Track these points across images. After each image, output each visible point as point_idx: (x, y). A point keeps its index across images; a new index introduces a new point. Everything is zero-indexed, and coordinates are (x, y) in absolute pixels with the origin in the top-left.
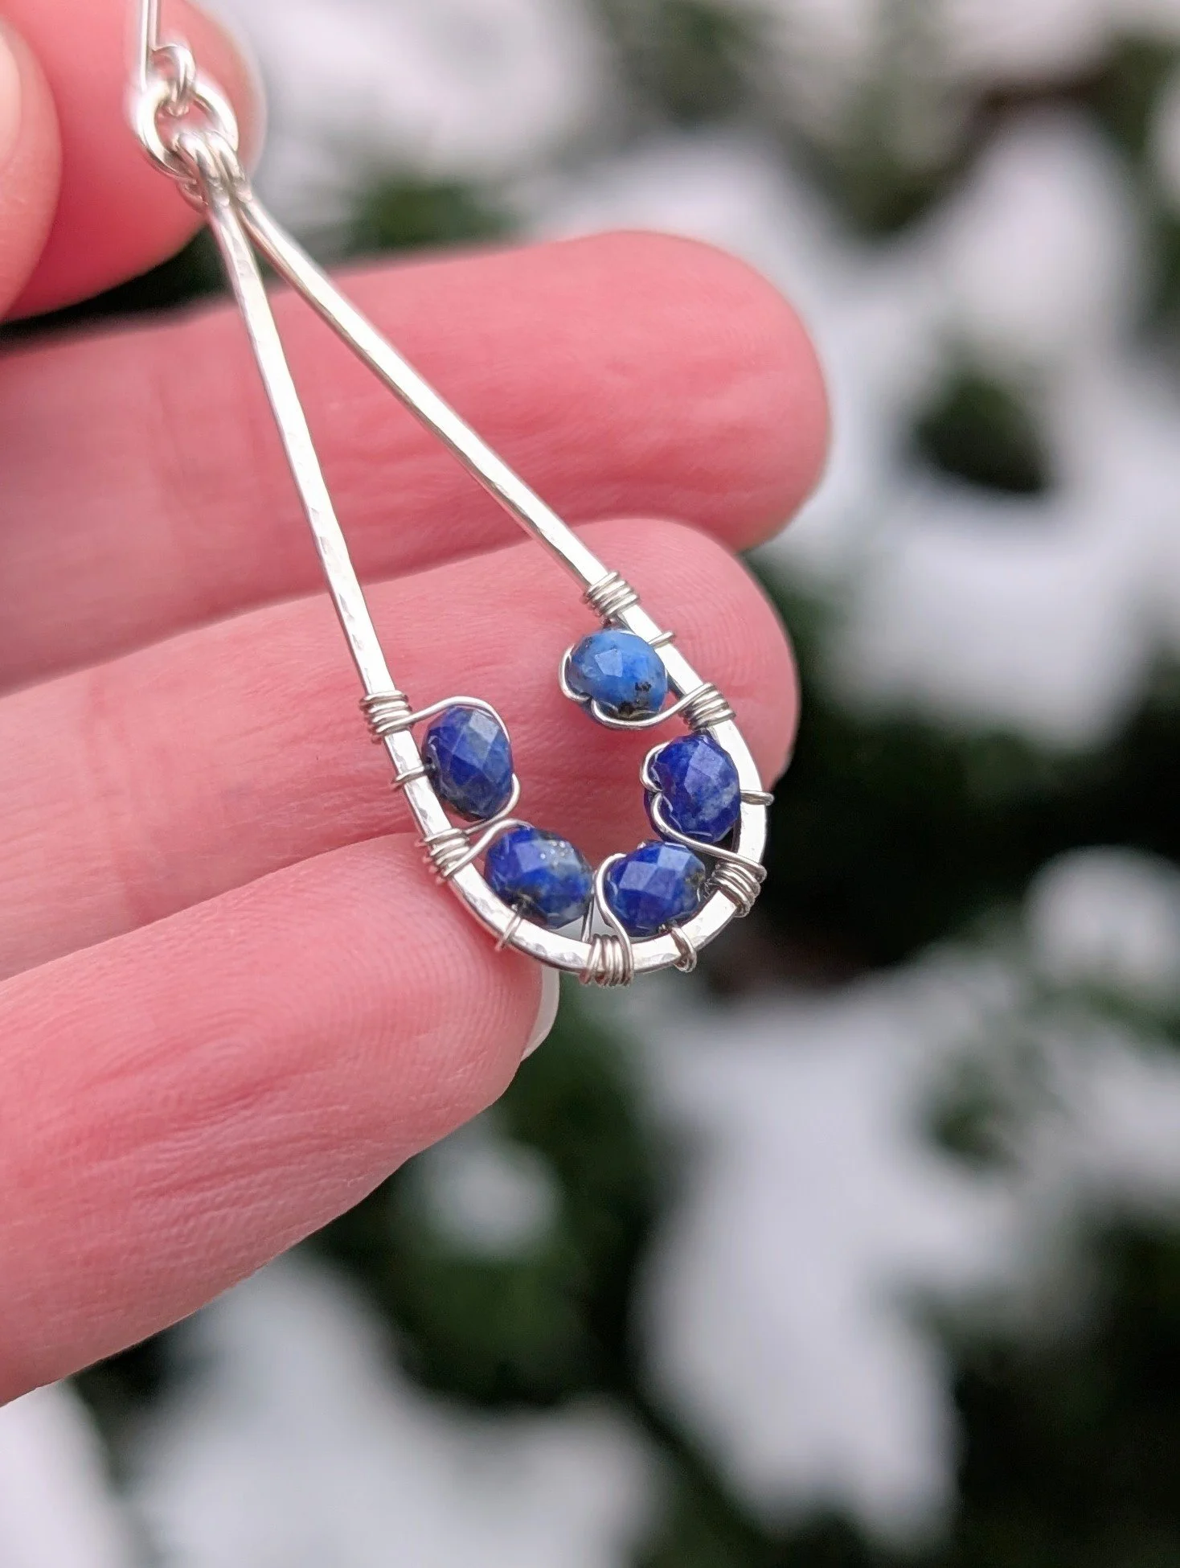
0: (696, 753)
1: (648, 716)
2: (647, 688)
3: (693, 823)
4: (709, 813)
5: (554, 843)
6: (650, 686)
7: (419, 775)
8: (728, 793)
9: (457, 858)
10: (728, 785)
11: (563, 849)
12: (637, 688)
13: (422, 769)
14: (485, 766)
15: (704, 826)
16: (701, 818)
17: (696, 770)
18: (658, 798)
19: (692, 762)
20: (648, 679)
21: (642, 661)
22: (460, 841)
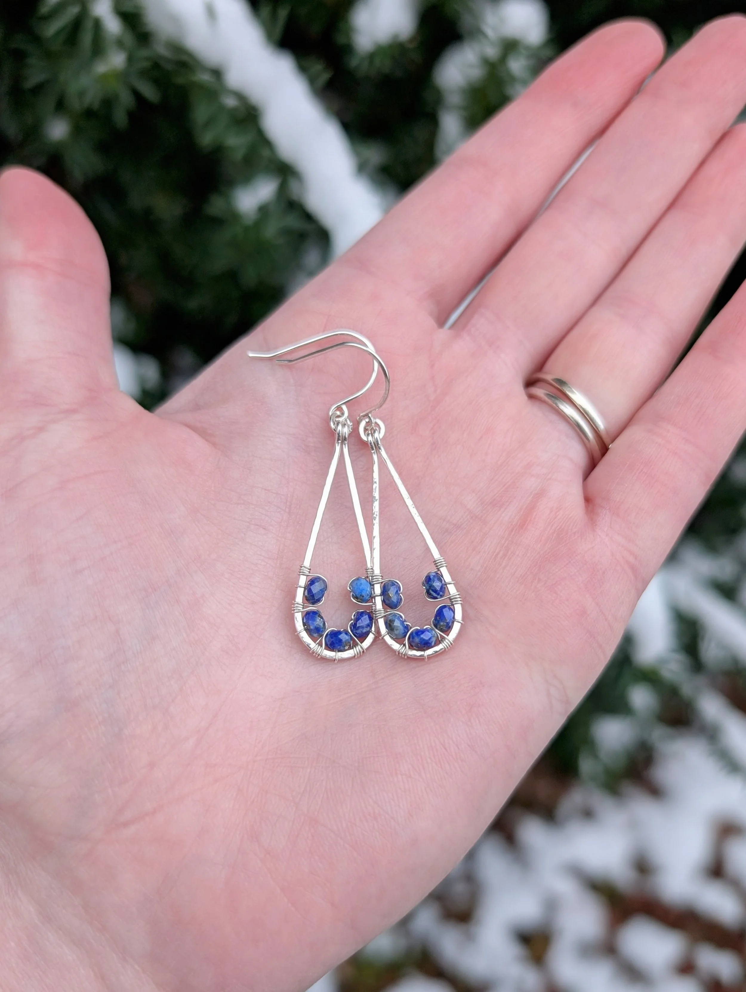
0: (364, 617)
1: (361, 602)
2: (363, 596)
3: (355, 631)
4: (359, 631)
5: (320, 618)
6: (364, 596)
7: (302, 587)
8: (365, 629)
9: (299, 610)
10: (367, 628)
11: (321, 621)
12: (361, 595)
13: (304, 586)
14: (315, 594)
15: (356, 633)
16: (357, 631)
17: (361, 620)
18: (353, 621)
19: (362, 618)
20: (364, 595)
21: (365, 590)
22: (302, 606)
